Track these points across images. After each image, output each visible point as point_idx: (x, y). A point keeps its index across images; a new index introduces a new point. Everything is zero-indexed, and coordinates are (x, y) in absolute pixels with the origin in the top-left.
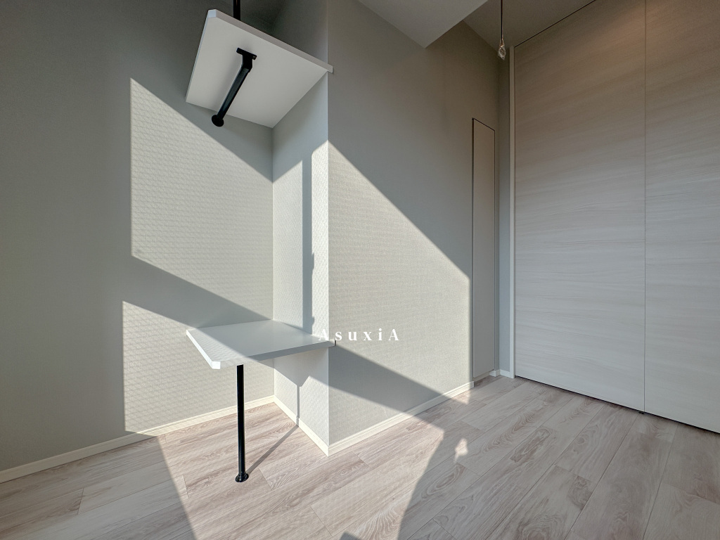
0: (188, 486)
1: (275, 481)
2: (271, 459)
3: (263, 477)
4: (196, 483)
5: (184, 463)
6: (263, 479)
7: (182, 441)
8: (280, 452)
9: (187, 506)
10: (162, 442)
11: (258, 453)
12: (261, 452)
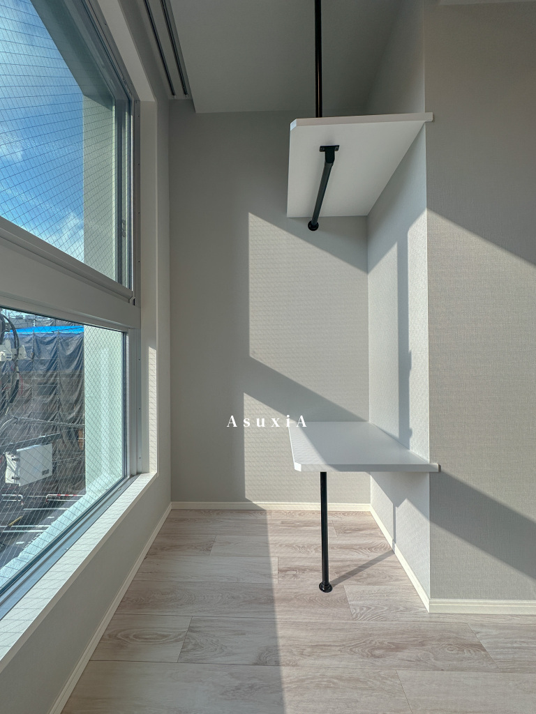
0: (280, 571)
1: (358, 610)
2: (358, 580)
3: (346, 598)
4: (286, 571)
5: (281, 545)
6: (345, 600)
7: (282, 523)
8: (369, 576)
9: (275, 591)
10: (268, 517)
11: (345, 567)
12: (349, 566)
